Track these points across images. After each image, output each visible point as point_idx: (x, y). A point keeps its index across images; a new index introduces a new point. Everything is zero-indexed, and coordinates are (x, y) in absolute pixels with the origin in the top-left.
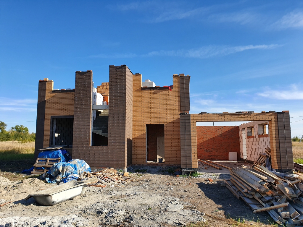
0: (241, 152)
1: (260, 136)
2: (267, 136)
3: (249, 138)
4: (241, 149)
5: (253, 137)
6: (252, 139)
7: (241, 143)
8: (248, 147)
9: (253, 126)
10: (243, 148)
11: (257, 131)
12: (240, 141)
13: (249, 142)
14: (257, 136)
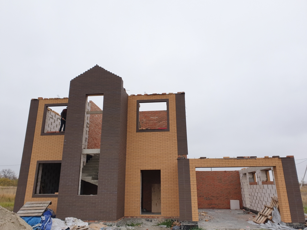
0: (243, 199)
1: (263, 183)
2: (272, 183)
3: (252, 184)
4: (243, 196)
5: (256, 184)
6: (255, 186)
7: (242, 190)
8: (251, 194)
9: (255, 171)
10: (246, 196)
11: (260, 177)
12: (241, 187)
13: (252, 189)
14: (260, 183)
